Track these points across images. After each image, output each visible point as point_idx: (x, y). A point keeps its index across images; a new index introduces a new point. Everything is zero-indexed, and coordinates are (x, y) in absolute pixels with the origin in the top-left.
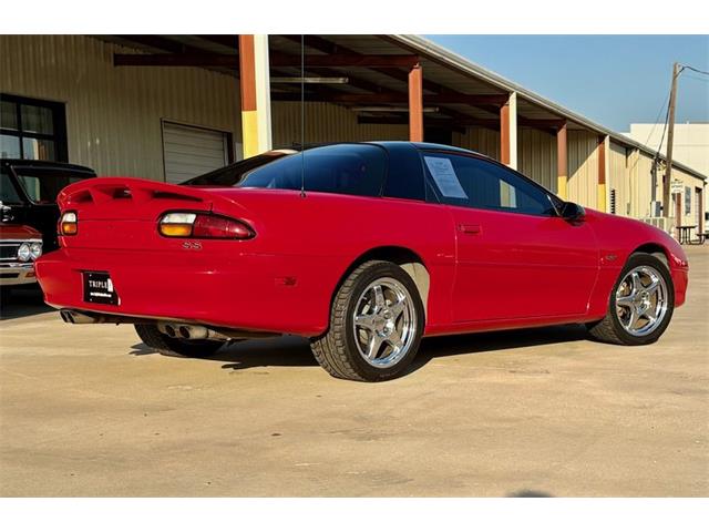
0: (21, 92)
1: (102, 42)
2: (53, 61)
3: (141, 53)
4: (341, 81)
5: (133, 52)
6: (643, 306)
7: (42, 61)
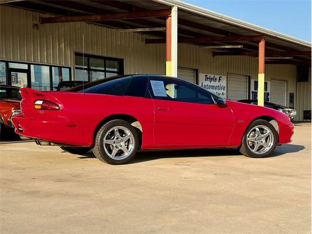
0: (105, 55)
1: (141, 35)
2: (119, 42)
3: (158, 38)
4: (240, 47)
5: (154, 38)
6: (262, 142)
7: (115, 43)
